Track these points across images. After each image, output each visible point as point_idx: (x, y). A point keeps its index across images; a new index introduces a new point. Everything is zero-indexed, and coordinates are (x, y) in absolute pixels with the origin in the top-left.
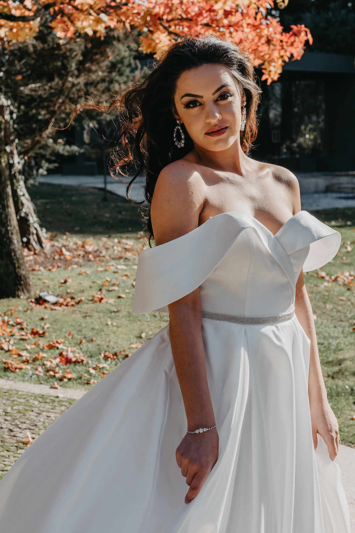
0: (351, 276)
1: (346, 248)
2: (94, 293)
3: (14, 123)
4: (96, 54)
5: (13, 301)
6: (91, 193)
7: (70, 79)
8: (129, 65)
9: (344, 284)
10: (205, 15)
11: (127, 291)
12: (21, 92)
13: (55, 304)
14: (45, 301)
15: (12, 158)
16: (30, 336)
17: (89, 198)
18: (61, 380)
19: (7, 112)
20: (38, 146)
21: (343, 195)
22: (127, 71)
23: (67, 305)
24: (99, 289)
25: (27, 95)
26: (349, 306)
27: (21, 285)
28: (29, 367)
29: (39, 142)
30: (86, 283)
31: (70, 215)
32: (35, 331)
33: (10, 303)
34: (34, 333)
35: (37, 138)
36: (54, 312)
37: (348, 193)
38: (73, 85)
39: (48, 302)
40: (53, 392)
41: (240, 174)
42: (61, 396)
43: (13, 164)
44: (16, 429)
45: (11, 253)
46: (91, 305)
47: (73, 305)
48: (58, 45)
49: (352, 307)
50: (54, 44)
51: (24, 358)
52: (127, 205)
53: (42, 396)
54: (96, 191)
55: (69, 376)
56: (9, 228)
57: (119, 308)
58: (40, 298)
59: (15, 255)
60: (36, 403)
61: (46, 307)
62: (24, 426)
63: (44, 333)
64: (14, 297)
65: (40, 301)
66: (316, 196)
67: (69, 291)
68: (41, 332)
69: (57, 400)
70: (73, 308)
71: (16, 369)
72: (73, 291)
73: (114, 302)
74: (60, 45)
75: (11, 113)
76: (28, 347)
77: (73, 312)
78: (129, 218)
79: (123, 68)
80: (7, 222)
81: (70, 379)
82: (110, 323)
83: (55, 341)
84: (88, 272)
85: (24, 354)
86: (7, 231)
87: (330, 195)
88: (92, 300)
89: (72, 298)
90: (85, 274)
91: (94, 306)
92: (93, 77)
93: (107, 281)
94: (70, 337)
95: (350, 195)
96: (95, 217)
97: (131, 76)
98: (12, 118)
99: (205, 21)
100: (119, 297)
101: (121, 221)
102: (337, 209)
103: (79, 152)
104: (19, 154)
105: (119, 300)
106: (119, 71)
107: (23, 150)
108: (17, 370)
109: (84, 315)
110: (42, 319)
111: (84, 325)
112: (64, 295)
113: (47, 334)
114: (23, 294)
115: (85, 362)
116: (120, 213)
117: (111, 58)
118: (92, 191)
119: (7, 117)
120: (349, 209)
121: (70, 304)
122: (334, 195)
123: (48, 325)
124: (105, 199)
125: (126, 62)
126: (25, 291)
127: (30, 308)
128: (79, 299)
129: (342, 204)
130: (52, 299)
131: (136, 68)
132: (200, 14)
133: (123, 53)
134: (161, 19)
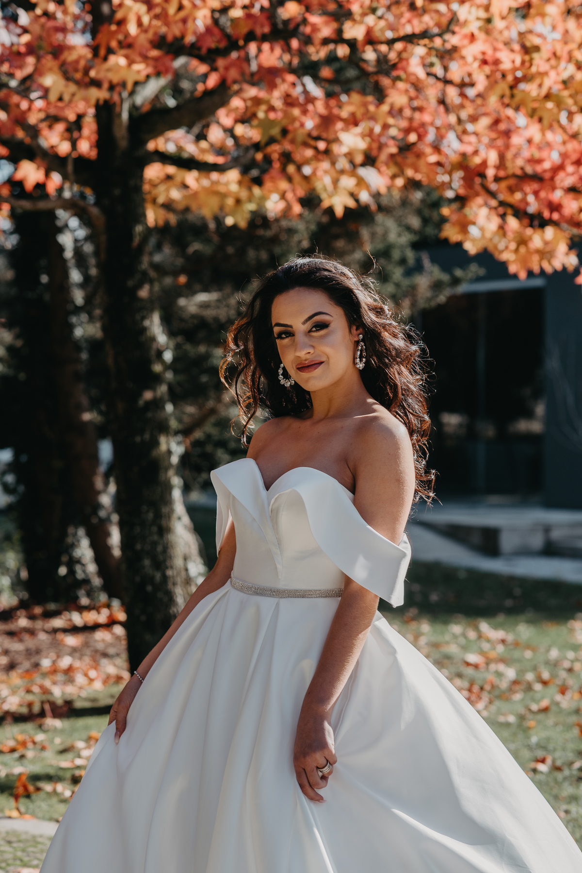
4: (337, 237)
8: (403, 261)
12: (182, 309)
20: (212, 420)
22: (397, 273)
25: (192, 315)
29: (213, 411)
35: (211, 404)
56: (169, 573)
74: (269, 221)
79: (390, 267)
80: (165, 561)
86: (165, 578)
97: (406, 282)
117: (368, 247)
125: (396, 255)
131: (419, 268)
132: (560, 167)
133: (392, 237)
134: (483, 176)
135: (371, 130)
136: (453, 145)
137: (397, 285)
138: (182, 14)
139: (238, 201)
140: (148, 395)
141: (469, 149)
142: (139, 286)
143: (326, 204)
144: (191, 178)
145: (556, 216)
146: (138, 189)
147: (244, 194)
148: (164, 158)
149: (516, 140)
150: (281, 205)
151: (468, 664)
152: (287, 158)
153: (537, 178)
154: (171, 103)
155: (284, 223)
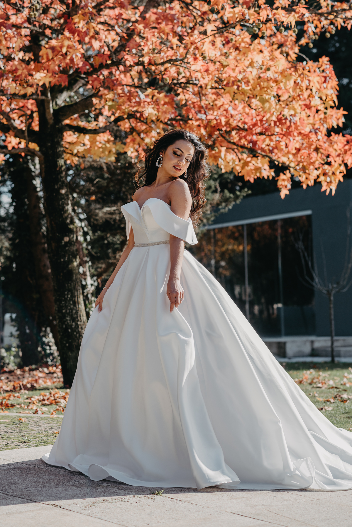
3: (87, 245)
15: (85, 279)
19: (81, 233)
43: (86, 285)
48: (130, 163)
50: (126, 163)
75: (85, 234)
98: (85, 240)
104: (92, 276)
107: (96, 273)
119: (81, 238)
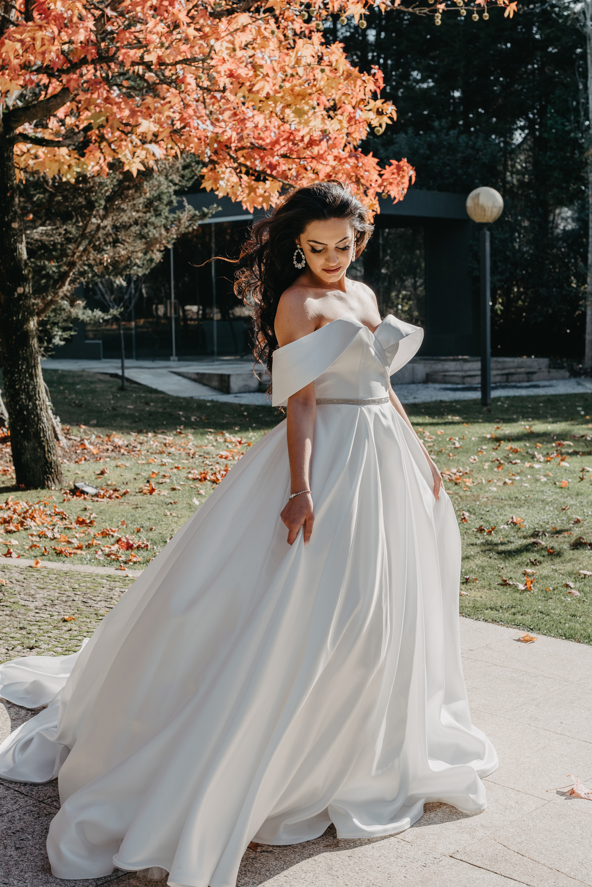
0: (459, 471)
1: (454, 444)
2: (142, 485)
4: (129, 188)
5: (43, 493)
6: (101, 381)
7: (94, 220)
8: (170, 203)
9: (451, 480)
10: (282, 144)
11: (182, 483)
13: (97, 495)
14: (83, 492)
16: (74, 525)
17: (99, 387)
18: (125, 563)
20: (52, 307)
21: (449, 386)
22: (165, 211)
23: (110, 497)
24: (146, 481)
25: (37, 240)
26: (457, 499)
27: (51, 473)
28: (84, 553)
29: (52, 301)
30: (129, 476)
31: (80, 406)
32: (81, 520)
33: (40, 495)
34: (81, 523)
35: (51, 297)
36: (96, 503)
37: (458, 384)
38: (98, 227)
39: (87, 494)
40: (119, 573)
41: (345, 291)
42: (130, 575)
44: (89, 601)
45: (40, 433)
46: (140, 497)
47: (117, 497)
49: (460, 500)
51: (76, 545)
52: (154, 396)
53: (109, 576)
54: (108, 378)
55: (135, 559)
57: (176, 500)
58: (76, 488)
59: (45, 436)
60: (105, 581)
61: (85, 499)
62: (99, 599)
63: (91, 522)
64: (43, 488)
65: (76, 491)
66: (413, 386)
67: (109, 482)
68: (88, 521)
69: (127, 578)
70: (118, 500)
71: (70, 554)
72: (114, 483)
73: (168, 494)
76: (77, 535)
77: (120, 504)
78: (160, 410)
79: (161, 207)
81: (135, 563)
82: (168, 514)
83: (108, 528)
84: (128, 465)
85: (74, 541)
87: (431, 385)
88: (140, 492)
89: (116, 490)
90: (124, 467)
91: (145, 497)
92: (125, 218)
93: (153, 473)
94: (125, 526)
95: (460, 386)
96: (114, 409)
97: (171, 216)
99: (282, 151)
100: (174, 489)
101: (150, 414)
102: (441, 401)
103: (103, 318)
105: (173, 492)
106: (156, 210)
108: (72, 555)
109: (134, 507)
110: (85, 509)
111: (137, 515)
112: (104, 487)
113: (95, 524)
114: (53, 485)
115: (149, 547)
116: (147, 404)
117: (148, 195)
118: (102, 377)
120: (457, 402)
121: (113, 496)
122: (438, 386)
123: (94, 515)
124: (122, 389)
125: (165, 199)
126: (56, 481)
127: (66, 499)
128: (124, 491)
129: (448, 396)
130: (91, 490)
131: (181, 207)
132: (277, 142)
133: (163, 188)
134: (228, 147)
135: (159, 119)
136: (207, 128)
137: (167, 218)
138: (44, 48)
139: (70, 166)
140: (20, 290)
141: (220, 131)
142: (13, 220)
143: (126, 168)
144: (41, 151)
145: (274, 173)
146: (10, 159)
147: (73, 162)
148: (25, 138)
149: (249, 125)
150: (97, 168)
151: (221, 457)
152: (102, 138)
153: (261, 148)
154: (20, 104)
155: (97, 180)
